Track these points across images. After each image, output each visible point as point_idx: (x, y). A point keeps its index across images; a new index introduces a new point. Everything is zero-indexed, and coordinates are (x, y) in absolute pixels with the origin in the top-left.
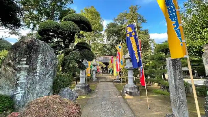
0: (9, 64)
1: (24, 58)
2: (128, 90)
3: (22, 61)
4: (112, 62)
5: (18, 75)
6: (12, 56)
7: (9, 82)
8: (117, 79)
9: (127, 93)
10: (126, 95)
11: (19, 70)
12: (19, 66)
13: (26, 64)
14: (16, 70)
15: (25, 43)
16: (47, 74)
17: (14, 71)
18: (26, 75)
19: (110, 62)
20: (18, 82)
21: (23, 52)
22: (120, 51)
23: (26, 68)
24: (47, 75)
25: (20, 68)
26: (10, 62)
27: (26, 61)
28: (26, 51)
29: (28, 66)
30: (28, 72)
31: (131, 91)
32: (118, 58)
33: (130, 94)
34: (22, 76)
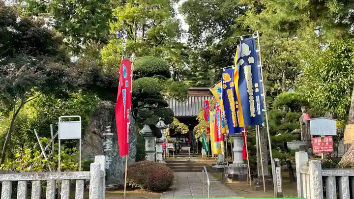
0: (95, 133)
1: (109, 125)
2: (232, 173)
3: (107, 129)
5: (104, 144)
6: (96, 124)
8: (220, 164)
9: (230, 176)
10: (229, 180)
11: (105, 138)
12: (104, 134)
13: (111, 132)
14: (102, 138)
15: (107, 109)
16: (132, 142)
17: (100, 139)
18: (112, 143)
20: (105, 150)
21: (107, 120)
22: (220, 98)
23: (111, 135)
24: (132, 144)
25: (105, 136)
26: (95, 130)
27: (111, 128)
28: (109, 117)
29: (112, 134)
30: (114, 140)
31: (236, 173)
32: (218, 109)
33: (235, 178)
34: (108, 145)
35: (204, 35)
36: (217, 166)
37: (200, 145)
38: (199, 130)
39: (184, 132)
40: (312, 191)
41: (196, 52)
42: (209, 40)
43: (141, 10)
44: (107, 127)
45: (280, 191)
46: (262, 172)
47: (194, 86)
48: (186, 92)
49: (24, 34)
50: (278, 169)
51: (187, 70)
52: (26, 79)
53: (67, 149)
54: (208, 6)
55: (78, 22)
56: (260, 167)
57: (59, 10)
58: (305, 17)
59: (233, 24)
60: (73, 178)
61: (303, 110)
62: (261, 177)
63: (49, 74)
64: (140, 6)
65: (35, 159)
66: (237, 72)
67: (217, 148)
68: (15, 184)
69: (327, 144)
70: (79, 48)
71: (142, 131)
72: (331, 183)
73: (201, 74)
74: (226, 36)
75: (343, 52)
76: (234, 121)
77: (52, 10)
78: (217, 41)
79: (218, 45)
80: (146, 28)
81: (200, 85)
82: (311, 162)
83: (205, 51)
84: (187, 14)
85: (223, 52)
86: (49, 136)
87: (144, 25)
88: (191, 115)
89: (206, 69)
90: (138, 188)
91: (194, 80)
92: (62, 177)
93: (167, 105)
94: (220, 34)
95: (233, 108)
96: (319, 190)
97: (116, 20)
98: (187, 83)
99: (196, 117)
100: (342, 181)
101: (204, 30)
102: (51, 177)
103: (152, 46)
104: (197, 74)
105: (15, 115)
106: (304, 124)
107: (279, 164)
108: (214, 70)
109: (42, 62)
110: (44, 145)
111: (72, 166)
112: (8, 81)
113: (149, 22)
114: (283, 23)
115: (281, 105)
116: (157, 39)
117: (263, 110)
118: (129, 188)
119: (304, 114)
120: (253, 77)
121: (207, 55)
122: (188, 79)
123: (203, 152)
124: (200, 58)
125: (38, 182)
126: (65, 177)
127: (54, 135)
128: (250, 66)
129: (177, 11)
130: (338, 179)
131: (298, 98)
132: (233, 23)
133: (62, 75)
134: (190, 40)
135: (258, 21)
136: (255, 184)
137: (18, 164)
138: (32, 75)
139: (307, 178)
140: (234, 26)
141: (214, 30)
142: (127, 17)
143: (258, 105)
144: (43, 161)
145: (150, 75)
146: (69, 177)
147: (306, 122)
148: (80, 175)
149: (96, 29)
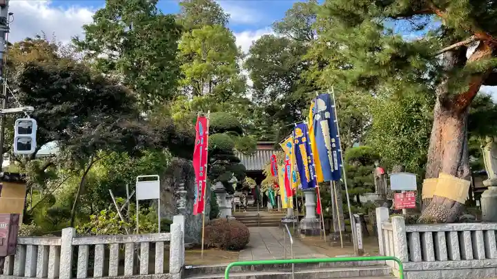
0: (168, 191)
1: (182, 182)
2: (305, 228)
3: (179, 186)
4: (274, 171)
5: (178, 202)
7: (169, 209)
8: (290, 218)
9: (303, 232)
10: (302, 235)
11: (178, 196)
12: (178, 192)
13: (185, 189)
14: (176, 196)
15: (180, 167)
17: (174, 197)
18: (185, 201)
19: (267, 170)
20: (178, 208)
21: (180, 177)
22: (290, 153)
25: (179, 194)
26: (169, 187)
27: (184, 186)
28: (182, 174)
29: (186, 192)
30: (187, 198)
31: (309, 228)
32: (288, 164)
33: (308, 233)
34: (181, 203)
35: (268, 91)
36: (286, 221)
37: (266, 199)
38: (267, 184)
39: (252, 187)
40: (396, 247)
41: (261, 106)
42: (273, 95)
43: (209, 66)
44: (180, 185)
45: (361, 247)
46: (339, 227)
47: (258, 140)
48: (253, 147)
49: (98, 92)
50: (359, 225)
51: (251, 125)
52: (102, 138)
53: (143, 209)
54: (272, 62)
55: (147, 79)
56: (337, 223)
57: (128, 68)
58: (384, 72)
59: (296, 80)
60: (153, 240)
61: (376, 164)
62: (338, 233)
63: (125, 133)
64: (207, 63)
65: (111, 220)
66: (311, 128)
67: (286, 202)
68: (92, 248)
69: (409, 199)
70: (147, 104)
71: (214, 187)
72: (415, 239)
73: (265, 129)
74: (290, 91)
75: (414, 107)
76: (307, 176)
77: (122, 68)
78: (281, 96)
79: (282, 100)
80: (213, 85)
81: (264, 140)
82: (395, 218)
83: (269, 106)
84: (251, 71)
85: (287, 107)
86: (124, 196)
87: (211, 82)
88: (256, 169)
89: (270, 124)
90: (214, 247)
91: (258, 134)
92: (141, 240)
93: (239, 161)
94: (283, 89)
95: (305, 164)
96: (403, 246)
97: (184, 77)
98: (251, 137)
99: (263, 171)
100: (426, 236)
101: (268, 85)
102: (130, 240)
103: (219, 102)
104: (261, 129)
105: (85, 173)
106: (378, 178)
107: (358, 219)
108: (277, 125)
109: (117, 121)
110: (120, 204)
111: (149, 227)
112: (84, 140)
113: (215, 78)
114: (361, 78)
115: (353, 160)
116: (224, 95)
117: (341, 166)
118: (206, 247)
119: (378, 169)
120: (330, 131)
121: (271, 110)
122: (252, 133)
123: (269, 206)
124: (264, 113)
125: (116, 245)
126: (145, 239)
127: (130, 195)
128: (326, 121)
129: (241, 68)
130: (421, 234)
131: (370, 152)
132: (297, 78)
133: (138, 133)
134: (254, 95)
135: (336, 77)
136: (332, 240)
137: (94, 226)
138: (109, 134)
139: (390, 234)
140: (298, 82)
141: (277, 85)
142: (195, 74)
143: (336, 160)
144: (119, 222)
145: (222, 131)
146: (148, 240)
147: (380, 177)
148: (159, 237)
149: (165, 86)
